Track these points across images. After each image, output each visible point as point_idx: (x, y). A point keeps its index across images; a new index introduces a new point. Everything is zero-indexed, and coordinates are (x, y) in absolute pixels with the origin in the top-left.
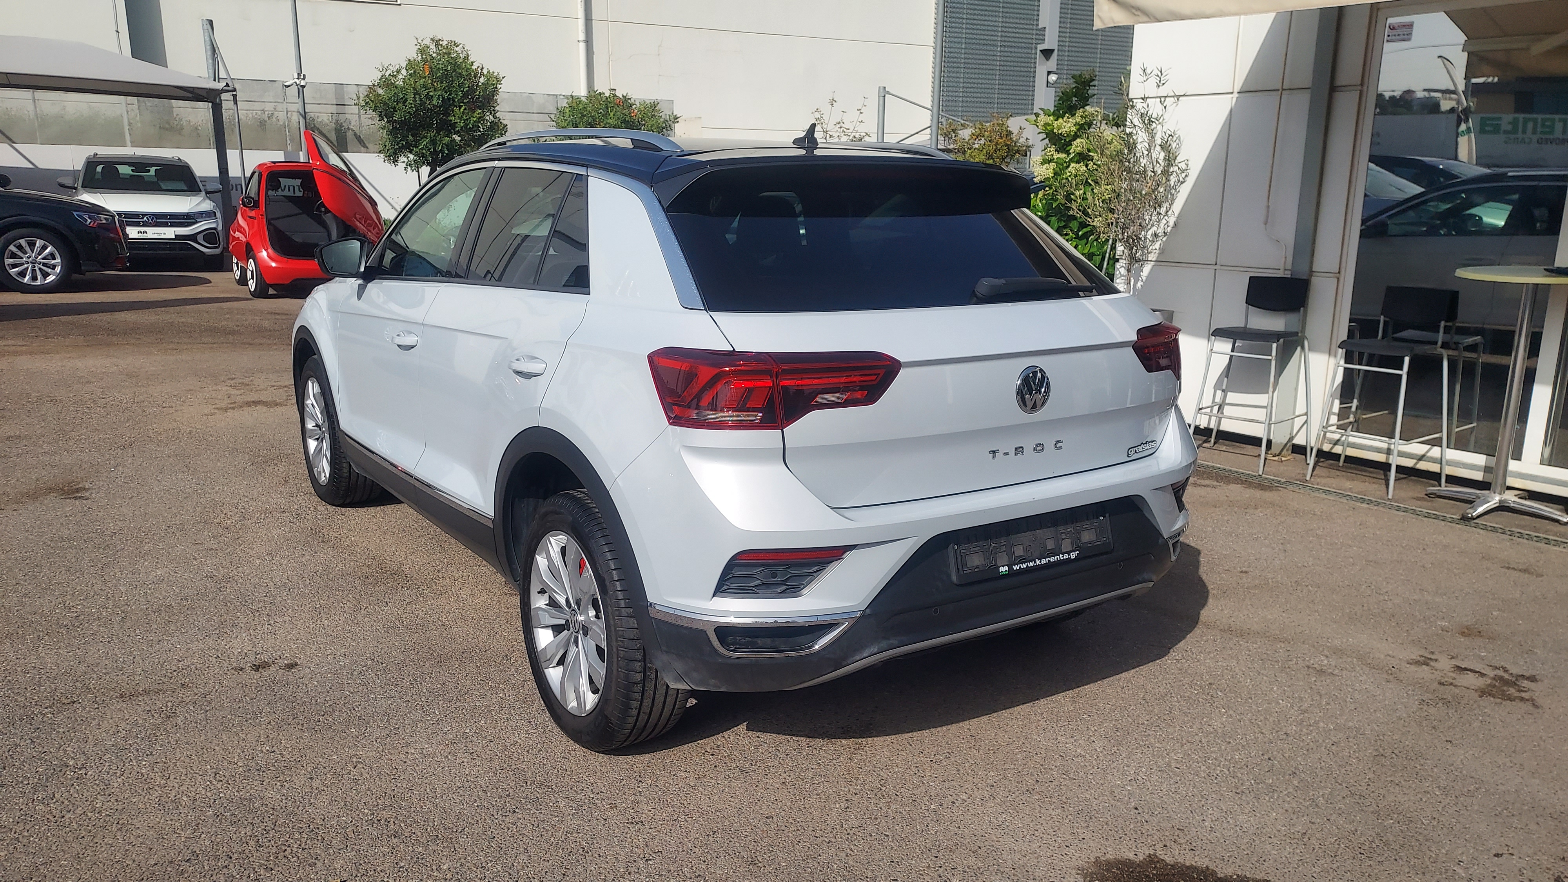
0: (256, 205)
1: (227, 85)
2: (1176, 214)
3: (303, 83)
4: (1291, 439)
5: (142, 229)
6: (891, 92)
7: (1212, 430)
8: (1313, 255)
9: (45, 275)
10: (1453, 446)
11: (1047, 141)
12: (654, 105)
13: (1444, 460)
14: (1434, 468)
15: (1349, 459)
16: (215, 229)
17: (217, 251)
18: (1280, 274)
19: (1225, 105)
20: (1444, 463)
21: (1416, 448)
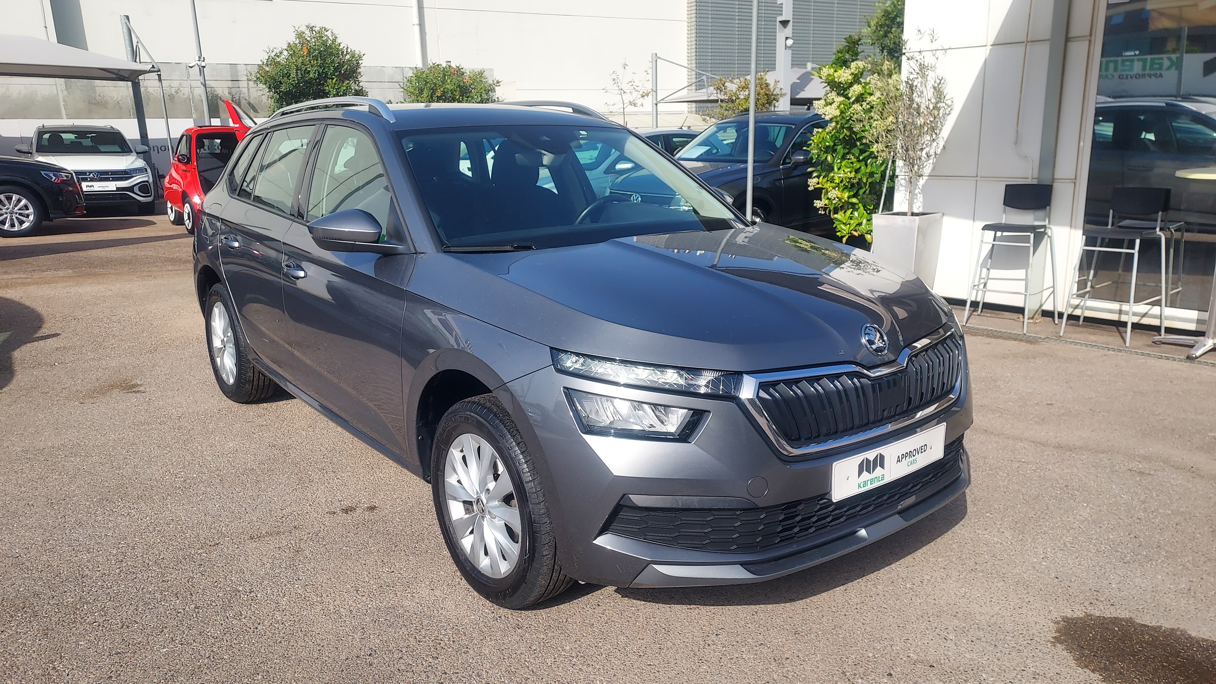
0: (189, 160)
1: (153, 67)
2: (945, 140)
3: (203, 64)
4: (1041, 306)
5: (90, 184)
6: (661, 57)
7: (979, 303)
8: (1054, 167)
9: (21, 223)
10: (1168, 305)
11: (828, 88)
12: (481, 73)
13: (1163, 316)
14: (1155, 322)
15: (1087, 319)
16: (147, 182)
17: (150, 199)
18: (1029, 181)
19: (982, 55)
20: (1163, 318)
21: (1142, 308)
